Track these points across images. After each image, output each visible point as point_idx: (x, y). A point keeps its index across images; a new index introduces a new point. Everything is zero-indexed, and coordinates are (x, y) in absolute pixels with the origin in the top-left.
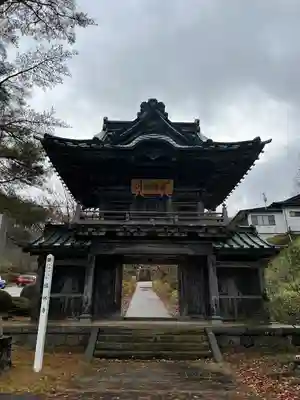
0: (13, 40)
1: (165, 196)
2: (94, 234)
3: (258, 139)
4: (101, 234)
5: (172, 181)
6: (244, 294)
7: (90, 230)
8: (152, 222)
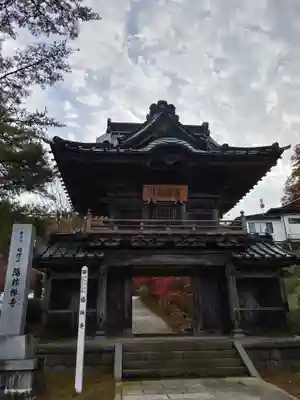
1: (179, 203)
2: (107, 244)
3: (276, 145)
4: (114, 244)
5: (186, 187)
6: (261, 306)
7: (102, 240)
8: (168, 231)
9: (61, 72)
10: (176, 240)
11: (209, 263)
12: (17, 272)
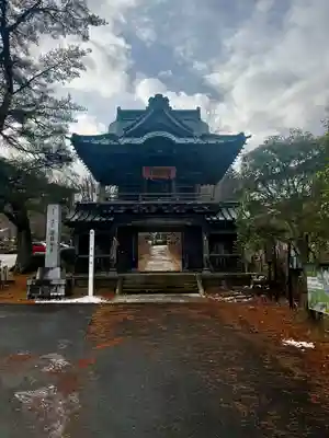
0: (34, 40)
1: (169, 179)
2: (115, 211)
3: (242, 134)
4: (121, 211)
7: (112, 208)
8: (159, 201)
9: (77, 70)
10: (164, 208)
11: (189, 224)
12: (53, 233)
